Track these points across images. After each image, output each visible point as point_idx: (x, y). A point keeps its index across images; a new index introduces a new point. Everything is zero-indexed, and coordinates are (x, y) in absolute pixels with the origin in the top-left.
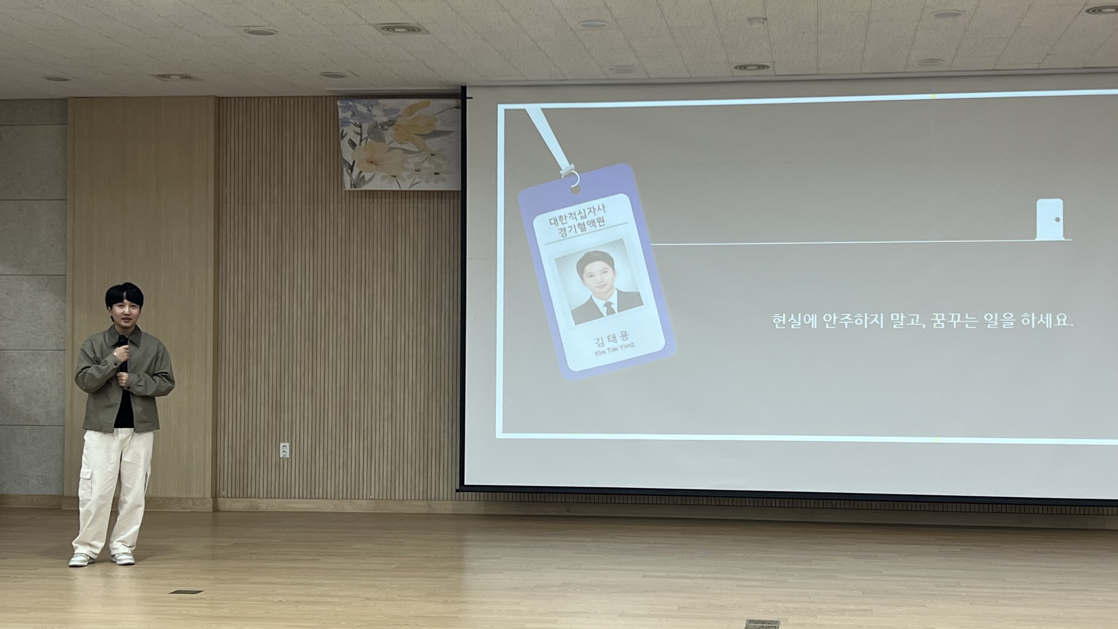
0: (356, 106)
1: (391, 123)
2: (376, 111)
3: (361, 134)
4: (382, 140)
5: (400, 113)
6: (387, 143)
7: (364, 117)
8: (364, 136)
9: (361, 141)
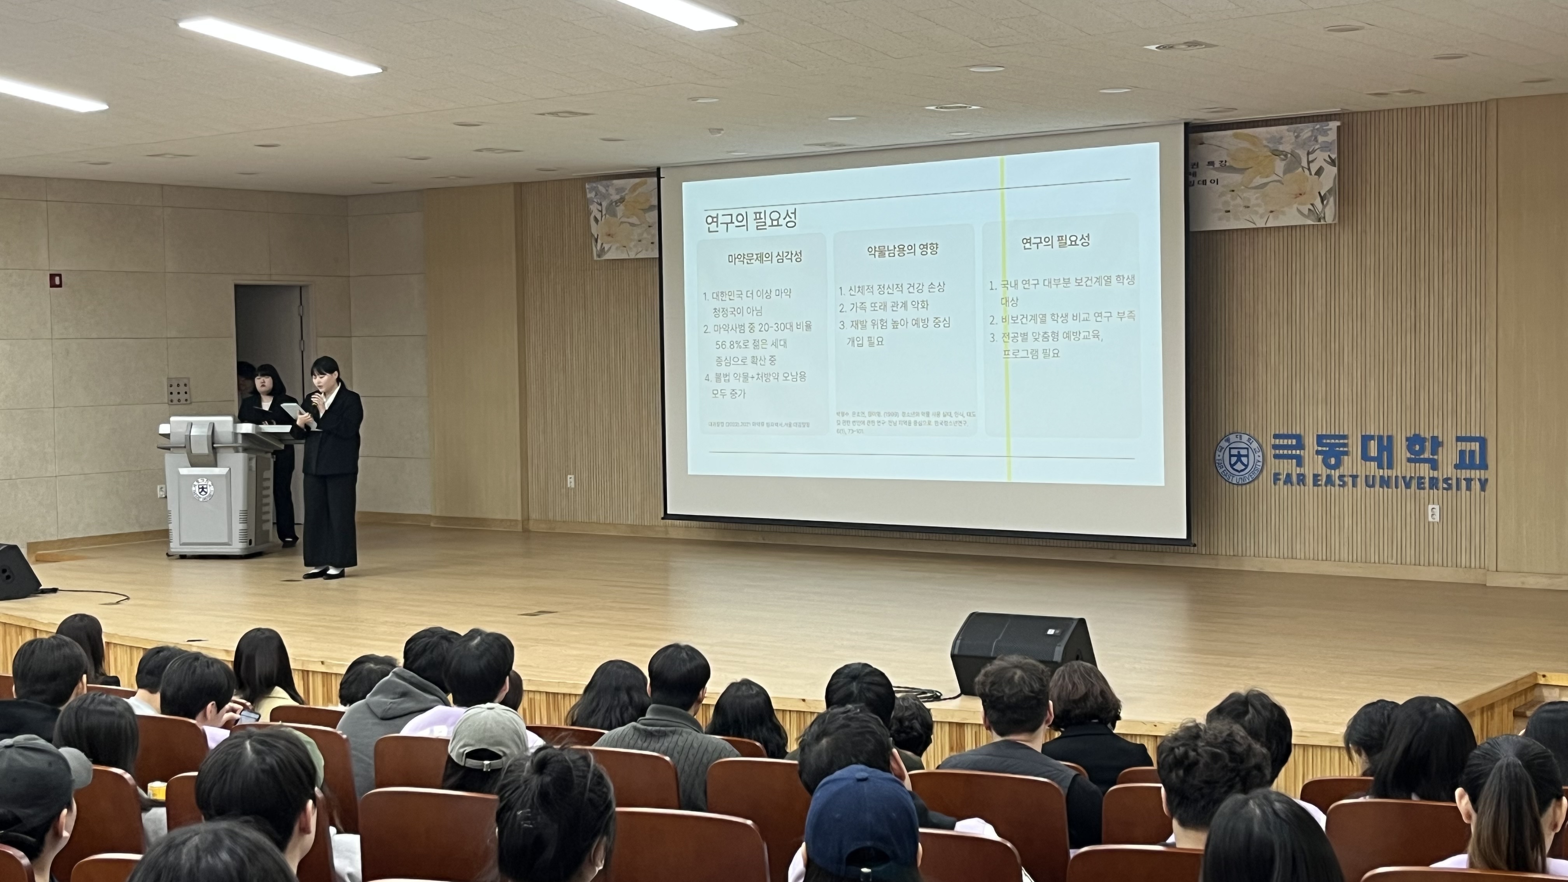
0: (598, 187)
1: (622, 200)
2: (612, 191)
3: (601, 211)
4: (614, 215)
5: (627, 192)
6: (619, 217)
7: (604, 197)
8: (604, 212)
9: (602, 217)
